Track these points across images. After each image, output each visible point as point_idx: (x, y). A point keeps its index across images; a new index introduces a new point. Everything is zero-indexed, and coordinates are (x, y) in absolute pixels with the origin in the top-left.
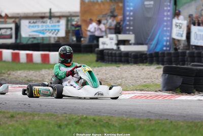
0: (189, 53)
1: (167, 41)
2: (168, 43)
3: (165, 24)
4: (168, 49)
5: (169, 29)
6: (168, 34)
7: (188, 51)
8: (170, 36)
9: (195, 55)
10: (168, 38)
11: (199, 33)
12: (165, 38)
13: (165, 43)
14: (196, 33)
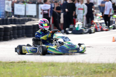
0: (10, 19)
1: (2, 12)
2: (3, 14)
3: (1, 3)
4: (3, 17)
5: (3, 6)
6: (3, 9)
7: (9, 18)
8: (4, 10)
9: (13, 20)
10: (3, 11)
11: (18, 8)
12: (1, 11)
13: (1, 14)
14: (17, 8)
